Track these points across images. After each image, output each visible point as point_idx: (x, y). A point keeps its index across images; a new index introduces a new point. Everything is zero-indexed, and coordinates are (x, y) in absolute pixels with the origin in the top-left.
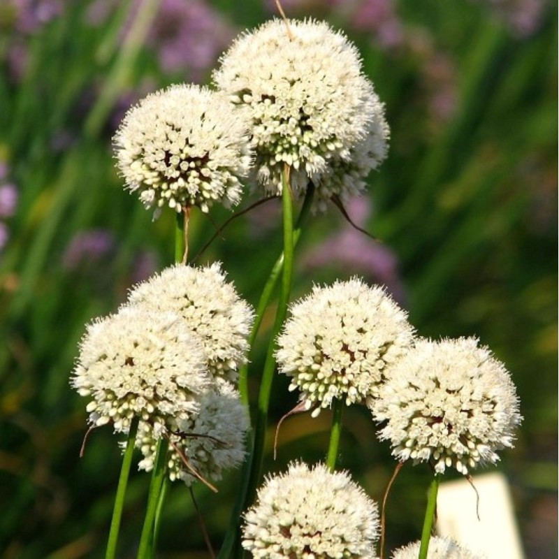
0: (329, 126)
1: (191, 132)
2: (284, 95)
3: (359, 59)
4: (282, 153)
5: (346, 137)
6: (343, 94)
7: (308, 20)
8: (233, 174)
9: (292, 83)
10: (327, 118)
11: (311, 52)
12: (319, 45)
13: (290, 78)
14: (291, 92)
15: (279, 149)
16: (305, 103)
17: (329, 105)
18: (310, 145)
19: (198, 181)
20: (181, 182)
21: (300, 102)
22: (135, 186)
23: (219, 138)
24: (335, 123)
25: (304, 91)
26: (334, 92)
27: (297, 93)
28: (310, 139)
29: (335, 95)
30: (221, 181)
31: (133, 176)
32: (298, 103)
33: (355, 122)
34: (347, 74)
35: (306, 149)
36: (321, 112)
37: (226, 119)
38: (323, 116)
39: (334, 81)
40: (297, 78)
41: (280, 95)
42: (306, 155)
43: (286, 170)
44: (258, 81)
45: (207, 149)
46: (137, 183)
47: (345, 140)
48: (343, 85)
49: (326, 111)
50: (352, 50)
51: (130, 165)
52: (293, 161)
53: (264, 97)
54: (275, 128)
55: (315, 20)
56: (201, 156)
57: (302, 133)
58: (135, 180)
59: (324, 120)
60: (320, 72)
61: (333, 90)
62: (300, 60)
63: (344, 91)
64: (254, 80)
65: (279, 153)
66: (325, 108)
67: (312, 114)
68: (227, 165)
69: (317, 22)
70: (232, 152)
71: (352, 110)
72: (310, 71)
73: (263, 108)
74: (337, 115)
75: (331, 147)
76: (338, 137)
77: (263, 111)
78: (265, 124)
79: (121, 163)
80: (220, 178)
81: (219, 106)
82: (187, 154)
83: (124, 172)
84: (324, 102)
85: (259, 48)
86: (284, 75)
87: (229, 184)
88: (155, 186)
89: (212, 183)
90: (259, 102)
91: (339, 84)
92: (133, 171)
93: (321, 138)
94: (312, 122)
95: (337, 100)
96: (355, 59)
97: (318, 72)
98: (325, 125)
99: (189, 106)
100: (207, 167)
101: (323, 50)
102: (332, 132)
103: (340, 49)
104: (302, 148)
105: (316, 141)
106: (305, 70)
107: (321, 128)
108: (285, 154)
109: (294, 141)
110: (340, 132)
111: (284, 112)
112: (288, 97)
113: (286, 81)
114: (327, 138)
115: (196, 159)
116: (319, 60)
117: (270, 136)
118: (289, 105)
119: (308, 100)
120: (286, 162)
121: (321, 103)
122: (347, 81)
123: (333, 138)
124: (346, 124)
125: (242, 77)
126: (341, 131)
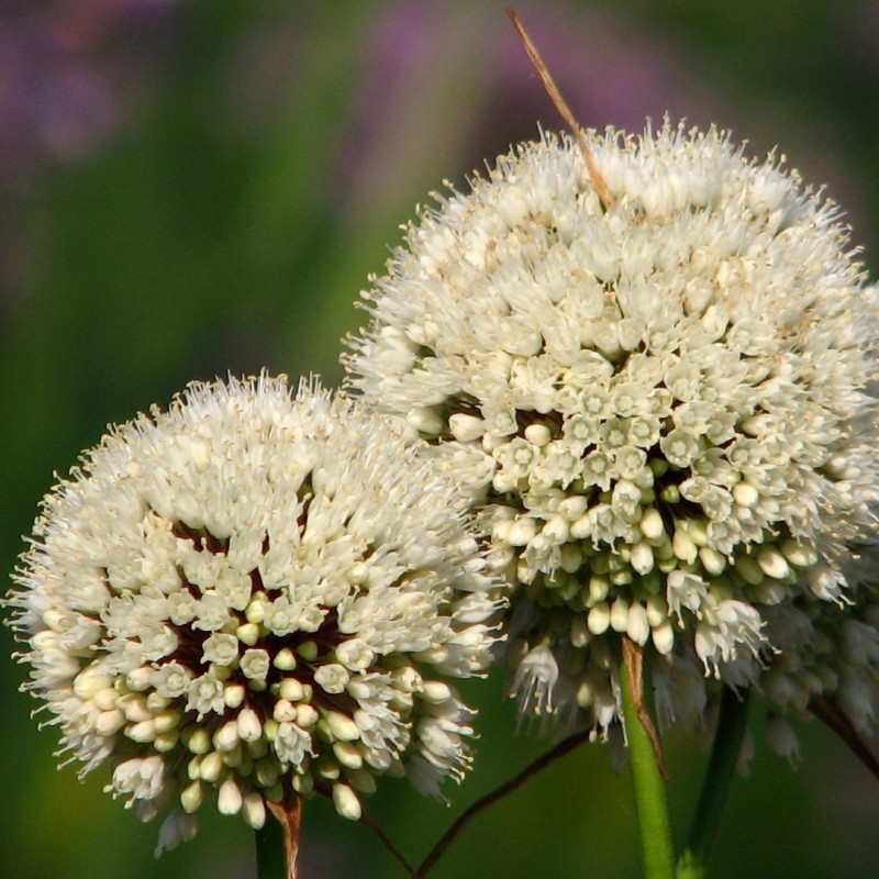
0: (761, 498)
1: (266, 546)
2: (595, 403)
3: (846, 249)
4: (608, 602)
5: (825, 528)
6: (798, 381)
7: (658, 125)
8: (429, 672)
9: (619, 361)
10: (749, 470)
11: (674, 245)
12: (704, 216)
13: (609, 345)
14: (615, 393)
15: (598, 590)
16: (667, 427)
17: (754, 427)
18: (700, 568)
19: (307, 714)
20: (248, 724)
21: (650, 426)
22: (95, 751)
23: (367, 555)
24: (781, 486)
25: (662, 385)
26: (768, 378)
27: (637, 394)
28: (699, 548)
29: (771, 389)
30: (392, 705)
31: (85, 717)
32: (644, 430)
33: (852, 472)
34: (808, 308)
35: (689, 582)
36: (728, 451)
37: (386, 486)
38: (737, 465)
39: (766, 339)
40: (636, 344)
41: (579, 407)
42: (693, 603)
43: (628, 661)
44: (498, 366)
45: (330, 600)
46: (99, 741)
47: (823, 538)
48: (799, 351)
49: (747, 448)
50: (821, 219)
51: (69, 682)
52: (651, 630)
53: (526, 417)
54: (571, 523)
55: (681, 126)
56: (312, 627)
57: (670, 530)
58: (94, 733)
59: (743, 478)
60: (712, 310)
61: (762, 372)
62: (640, 278)
63: (803, 372)
64: (483, 363)
65: (598, 604)
66: (740, 436)
67: (696, 463)
68: (406, 647)
69: (692, 132)
70: (417, 602)
71: (835, 433)
72: (678, 314)
73: (523, 456)
74: (785, 459)
75: (777, 567)
76: (796, 532)
77: (524, 466)
78: (537, 512)
79: (42, 679)
80: (388, 694)
81: (361, 445)
82: (260, 624)
83: (53, 707)
84: (735, 415)
85: (492, 246)
86: (587, 333)
87: (420, 712)
88: (161, 745)
89: (360, 716)
90: (511, 437)
91: (783, 348)
92: (84, 700)
93: (736, 539)
94: (700, 488)
95: (780, 404)
96: (831, 249)
97: (703, 313)
98: (747, 495)
99: (256, 457)
100: (335, 661)
101: (713, 234)
102: (773, 518)
103: (776, 218)
104: (677, 580)
105: (719, 553)
106: (659, 312)
107: (735, 505)
108: (619, 606)
109: (643, 560)
110: (801, 513)
111: (598, 466)
112: (608, 414)
113: (596, 355)
114: (759, 538)
115: (295, 640)
116: (704, 270)
117: (557, 552)
118: (615, 437)
119: (678, 415)
120: (625, 634)
121: (724, 422)
122: (811, 334)
123: (780, 537)
124: (817, 485)
125: (444, 354)
126: (803, 509)
